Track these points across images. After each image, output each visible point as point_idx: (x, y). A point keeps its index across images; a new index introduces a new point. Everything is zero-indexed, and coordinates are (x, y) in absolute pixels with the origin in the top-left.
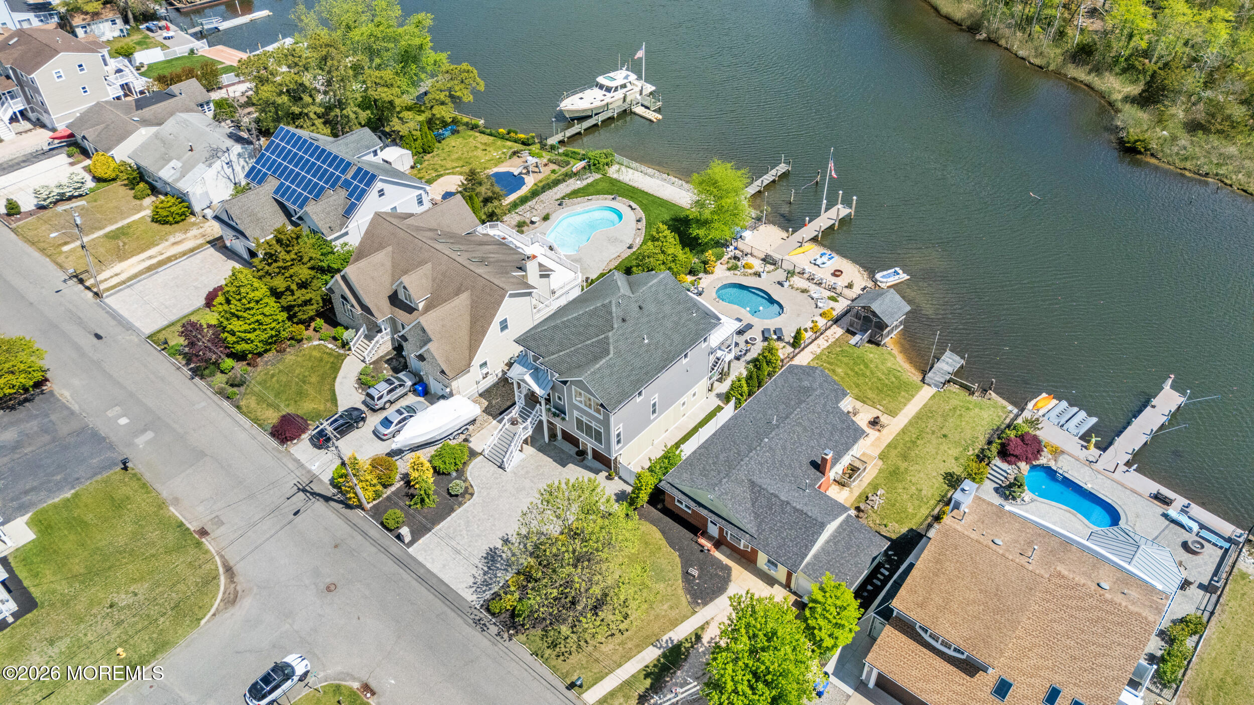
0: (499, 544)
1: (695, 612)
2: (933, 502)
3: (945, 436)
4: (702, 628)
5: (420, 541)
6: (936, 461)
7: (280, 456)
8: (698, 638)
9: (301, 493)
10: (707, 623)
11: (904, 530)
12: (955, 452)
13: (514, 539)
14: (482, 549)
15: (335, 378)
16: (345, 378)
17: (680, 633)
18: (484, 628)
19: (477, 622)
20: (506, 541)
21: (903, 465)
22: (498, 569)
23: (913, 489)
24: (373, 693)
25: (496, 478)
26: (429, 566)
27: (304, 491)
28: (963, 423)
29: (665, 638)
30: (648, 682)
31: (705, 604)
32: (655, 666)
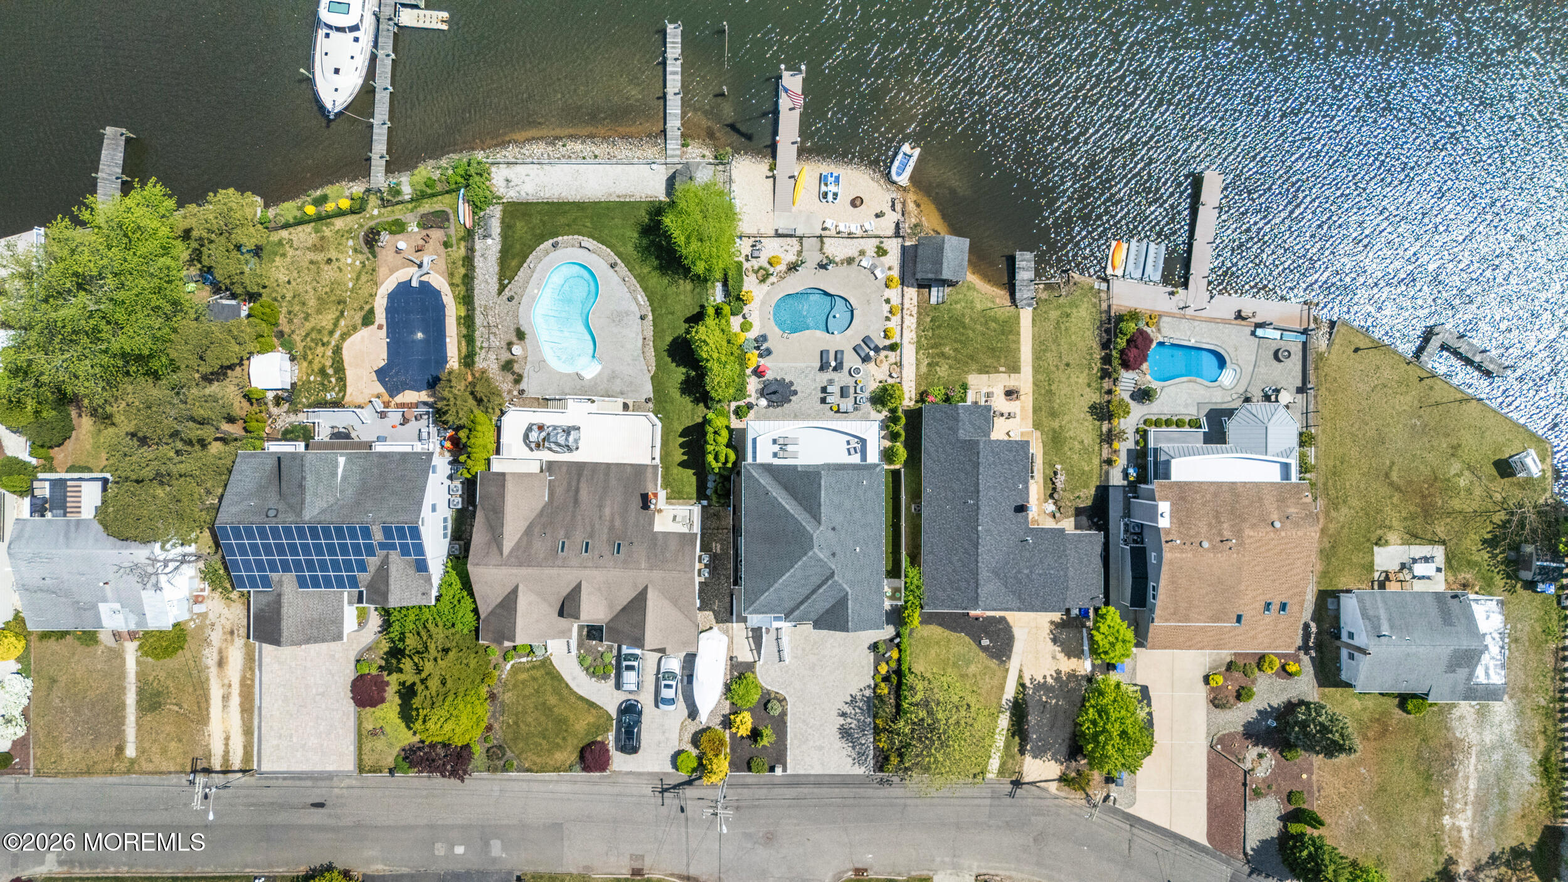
0: (841, 721)
1: (1007, 670)
2: (1097, 448)
3: (1068, 365)
4: (1020, 677)
5: (789, 760)
6: (1077, 400)
7: (611, 780)
8: (1023, 685)
9: (666, 794)
10: (1021, 671)
11: (1093, 491)
12: (1083, 379)
13: (848, 709)
14: (832, 731)
15: (567, 685)
16: (574, 679)
17: (1010, 692)
18: (889, 783)
19: (881, 782)
20: (844, 715)
21: (1056, 424)
22: (858, 738)
23: (1077, 446)
24: (866, 870)
25: (787, 672)
26: (812, 772)
27: (663, 791)
28: (1073, 337)
29: (1004, 702)
30: (1017, 738)
31: (1009, 658)
32: (1013, 725)
